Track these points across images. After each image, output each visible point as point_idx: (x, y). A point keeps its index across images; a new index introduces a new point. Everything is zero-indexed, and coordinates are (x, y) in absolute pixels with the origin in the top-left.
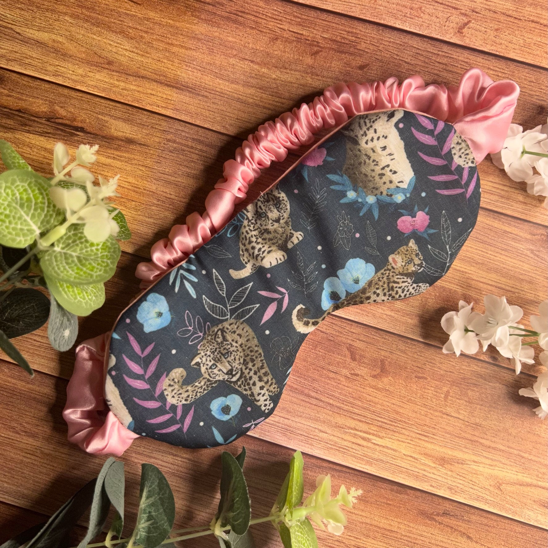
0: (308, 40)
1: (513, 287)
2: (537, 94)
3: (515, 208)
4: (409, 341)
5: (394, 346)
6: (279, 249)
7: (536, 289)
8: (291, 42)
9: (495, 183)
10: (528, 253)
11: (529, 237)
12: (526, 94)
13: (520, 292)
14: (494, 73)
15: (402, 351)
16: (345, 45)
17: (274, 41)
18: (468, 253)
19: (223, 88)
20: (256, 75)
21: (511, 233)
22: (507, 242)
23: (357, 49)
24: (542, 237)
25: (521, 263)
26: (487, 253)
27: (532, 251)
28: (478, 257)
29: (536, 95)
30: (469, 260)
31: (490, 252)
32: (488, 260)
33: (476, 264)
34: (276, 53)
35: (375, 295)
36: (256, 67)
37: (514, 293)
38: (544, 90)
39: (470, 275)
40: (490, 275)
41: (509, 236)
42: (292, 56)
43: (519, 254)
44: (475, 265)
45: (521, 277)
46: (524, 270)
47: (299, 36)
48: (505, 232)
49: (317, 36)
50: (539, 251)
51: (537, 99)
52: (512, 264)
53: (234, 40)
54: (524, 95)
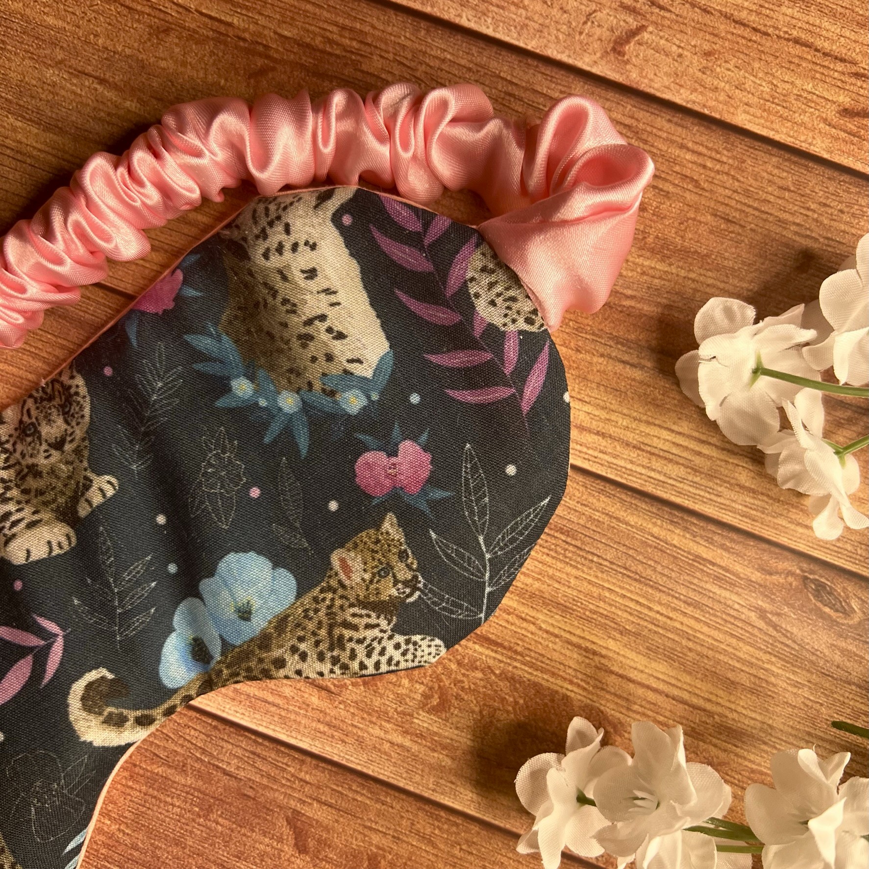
0: (244, 40)
1: (709, 700)
2: (798, 221)
3: (727, 502)
4: (442, 814)
5: (404, 822)
6: (58, 519)
7: (767, 710)
8: (202, 41)
9: (680, 433)
10: (753, 616)
11: (757, 576)
12: (771, 219)
13: (727, 713)
14: (694, 158)
15: (423, 837)
16: (332, 59)
17: (162, 36)
18: (602, 604)
19: (24, 140)
20: (109, 114)
21: (713, 564)
22: (702, 584)
23: (362, 72)
24: (790, 579)
25: (734, 641)
26: (650, 609)
27: (762, 613)
28: (625, 615)
29: (794, 223)
30: (603, 621)
31: (657, 608)
32: (650, 626)
33: (621, 633)
34: (163, 64)
35: (296, 657)
36: (110, 94)
37: (710, 714)
38: (814, 211)
39: (603, 661)
40: (654, 665)
41: (710, 569)
42: (201, 75)
43: (728, 618)
44: (618, 636)
45: (730, 675)
46: (739, 660)
47: (222, 29)
48: (698, 558)
49: (266, 32)
50: (778, 615)
51: (796, 233)
52: (710, 641)
53: (60, 23)
54: (765, 220)
